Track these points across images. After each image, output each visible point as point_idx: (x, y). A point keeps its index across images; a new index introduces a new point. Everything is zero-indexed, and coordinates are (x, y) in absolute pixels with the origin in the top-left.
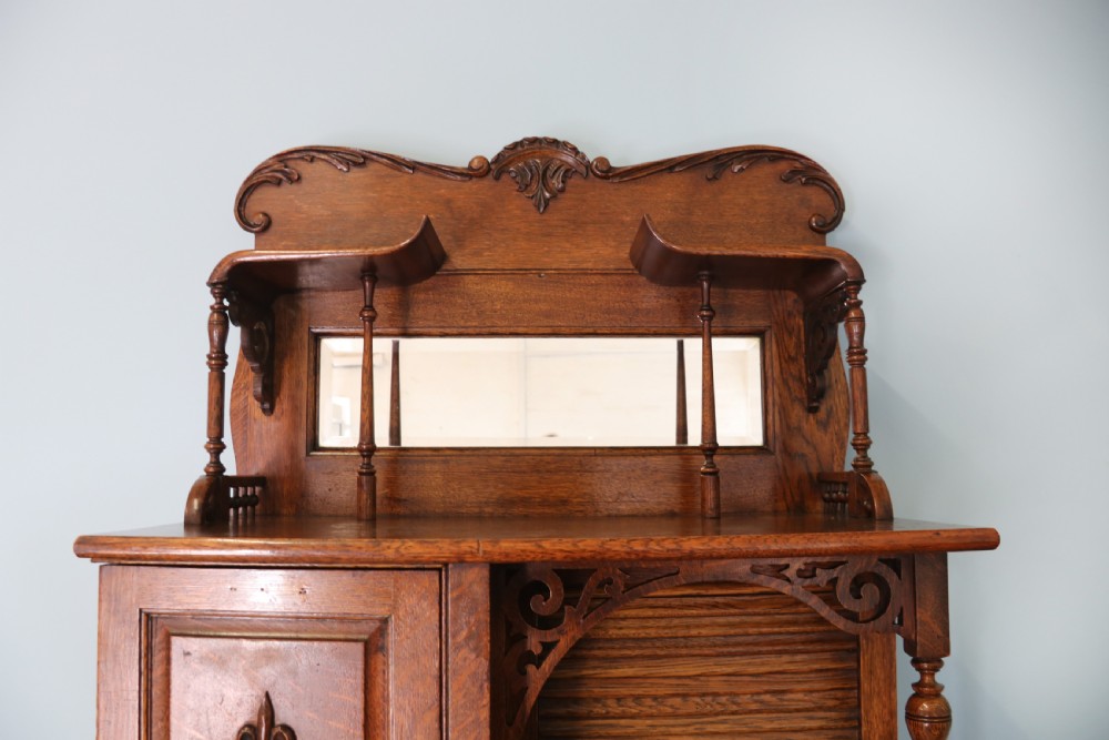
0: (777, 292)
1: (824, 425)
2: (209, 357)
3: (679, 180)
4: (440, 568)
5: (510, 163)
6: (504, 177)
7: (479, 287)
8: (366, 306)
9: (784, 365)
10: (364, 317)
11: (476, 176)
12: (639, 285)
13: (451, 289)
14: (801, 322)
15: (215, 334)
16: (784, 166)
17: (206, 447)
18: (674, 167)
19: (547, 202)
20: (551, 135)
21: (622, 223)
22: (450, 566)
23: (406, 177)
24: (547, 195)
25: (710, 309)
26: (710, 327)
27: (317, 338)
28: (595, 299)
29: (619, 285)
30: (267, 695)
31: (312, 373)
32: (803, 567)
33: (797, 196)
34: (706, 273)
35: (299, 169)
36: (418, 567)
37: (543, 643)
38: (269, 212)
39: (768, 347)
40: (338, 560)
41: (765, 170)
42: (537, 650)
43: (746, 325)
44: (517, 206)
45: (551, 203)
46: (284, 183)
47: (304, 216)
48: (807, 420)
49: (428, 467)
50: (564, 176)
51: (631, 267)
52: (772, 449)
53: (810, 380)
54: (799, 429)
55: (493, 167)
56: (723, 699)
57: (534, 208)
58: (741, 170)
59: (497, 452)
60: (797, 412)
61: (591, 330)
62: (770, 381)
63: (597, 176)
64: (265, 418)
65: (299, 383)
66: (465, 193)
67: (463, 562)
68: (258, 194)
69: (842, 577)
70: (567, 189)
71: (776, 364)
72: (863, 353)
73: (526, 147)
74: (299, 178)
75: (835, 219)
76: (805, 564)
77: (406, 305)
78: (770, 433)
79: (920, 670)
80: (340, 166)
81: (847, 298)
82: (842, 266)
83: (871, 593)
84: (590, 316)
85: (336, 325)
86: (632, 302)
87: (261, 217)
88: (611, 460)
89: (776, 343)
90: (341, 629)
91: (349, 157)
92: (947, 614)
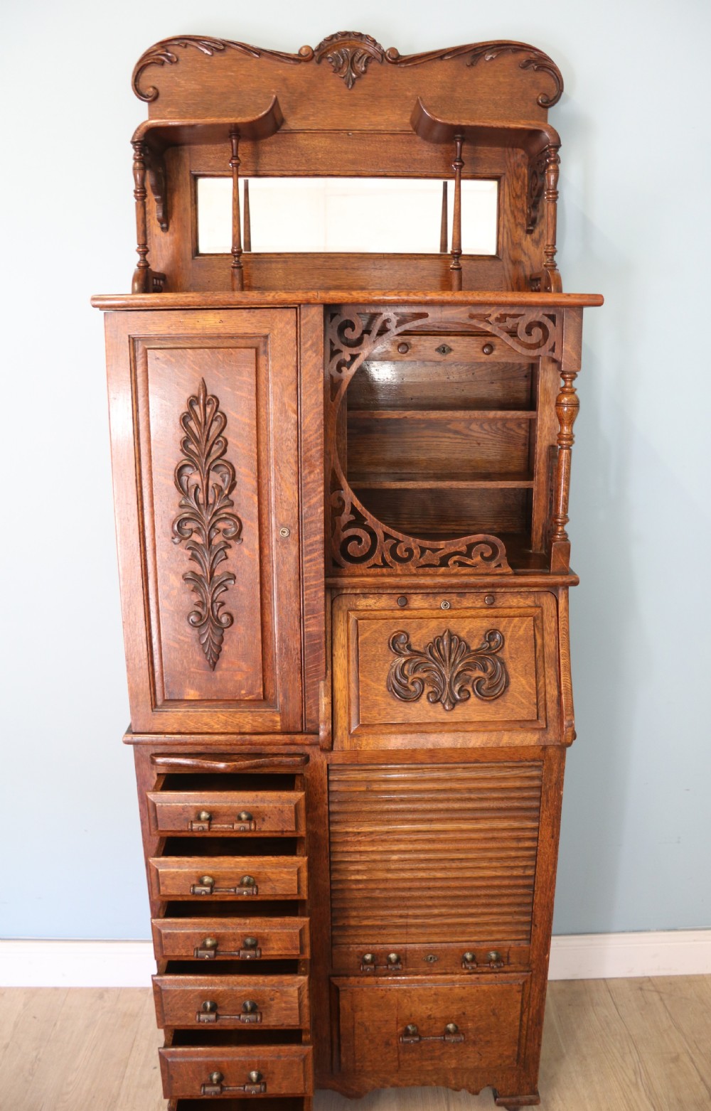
0: (510, 150)
1: (537, 243)
2: (136, 192)
3: (448, 65)
4: (296, 307)
5: (328, 50)
6: (324, 61)
7: (307, 143)
8: (233, 156)
9: (512, 200)
10: (232, 164)
11: (304, 61)
12: (416, 143)
13: (288, 143)
14: (526, 171)
15: (139, 176)
16: (522, 57)
17: (137, 251)
18: (444, 55)
19: (354, 80)
20: (358, 30)
21: (406, 97)
22: (302, 306)
23: (254, 61)
24: (354, 75)
25: (461, 161)
26: (460, 172)
27: (195, 178)
28: (386, 152)
29: (403, 142)
30: (203, 379)
31: (193, 202)
32: (499, 316)
33: (529, 80)
34: (459, 136)
35: (176, 53)
36: (285, 306)
37: (351, 355)
38: (157, 86)
39: (502, 187)
40: (240, 303)
41: (509, 59)
44: (333, 83)
45: (356, 82)
46: (165, 63)
47: (182, 89)
48: (526, 239)
49: (274, 265)
50: (367, 61)
51: (411, 129)
52: (501, 258)
53: (528, 211)
54: (520, 244)
55: (316, 54)
57: (345, 86)
58: (492, 58)
59: (319, 255)
60: (520, 232)
61: (382, 174)
62: (502, 211)
63: (389, 62)
64: (162, 234)
65: (185, 209)
66: (296, 74)
67: (308, 303)
68: (148, 73)
69: (521, 322)
70: (369, 71)
71: (507, 199)
72: (556, 193)
73: (339, 39)
74: (177, 60)
75: (555, 97)
76: (501, 314)
77: (256, 156)
78: (500, 246)
79: (564, 379)
80: (206, 51)
81: (549, 157)
82: (547, 134)
83: (537, 332)
84: (382, 163)
85: (209, 169)
86: (411, 154)
87: (151, 89)
88: (394, 262)
89: (508, 184)
90: (242, 342)
91: (213, 45)
92: (581, 347)
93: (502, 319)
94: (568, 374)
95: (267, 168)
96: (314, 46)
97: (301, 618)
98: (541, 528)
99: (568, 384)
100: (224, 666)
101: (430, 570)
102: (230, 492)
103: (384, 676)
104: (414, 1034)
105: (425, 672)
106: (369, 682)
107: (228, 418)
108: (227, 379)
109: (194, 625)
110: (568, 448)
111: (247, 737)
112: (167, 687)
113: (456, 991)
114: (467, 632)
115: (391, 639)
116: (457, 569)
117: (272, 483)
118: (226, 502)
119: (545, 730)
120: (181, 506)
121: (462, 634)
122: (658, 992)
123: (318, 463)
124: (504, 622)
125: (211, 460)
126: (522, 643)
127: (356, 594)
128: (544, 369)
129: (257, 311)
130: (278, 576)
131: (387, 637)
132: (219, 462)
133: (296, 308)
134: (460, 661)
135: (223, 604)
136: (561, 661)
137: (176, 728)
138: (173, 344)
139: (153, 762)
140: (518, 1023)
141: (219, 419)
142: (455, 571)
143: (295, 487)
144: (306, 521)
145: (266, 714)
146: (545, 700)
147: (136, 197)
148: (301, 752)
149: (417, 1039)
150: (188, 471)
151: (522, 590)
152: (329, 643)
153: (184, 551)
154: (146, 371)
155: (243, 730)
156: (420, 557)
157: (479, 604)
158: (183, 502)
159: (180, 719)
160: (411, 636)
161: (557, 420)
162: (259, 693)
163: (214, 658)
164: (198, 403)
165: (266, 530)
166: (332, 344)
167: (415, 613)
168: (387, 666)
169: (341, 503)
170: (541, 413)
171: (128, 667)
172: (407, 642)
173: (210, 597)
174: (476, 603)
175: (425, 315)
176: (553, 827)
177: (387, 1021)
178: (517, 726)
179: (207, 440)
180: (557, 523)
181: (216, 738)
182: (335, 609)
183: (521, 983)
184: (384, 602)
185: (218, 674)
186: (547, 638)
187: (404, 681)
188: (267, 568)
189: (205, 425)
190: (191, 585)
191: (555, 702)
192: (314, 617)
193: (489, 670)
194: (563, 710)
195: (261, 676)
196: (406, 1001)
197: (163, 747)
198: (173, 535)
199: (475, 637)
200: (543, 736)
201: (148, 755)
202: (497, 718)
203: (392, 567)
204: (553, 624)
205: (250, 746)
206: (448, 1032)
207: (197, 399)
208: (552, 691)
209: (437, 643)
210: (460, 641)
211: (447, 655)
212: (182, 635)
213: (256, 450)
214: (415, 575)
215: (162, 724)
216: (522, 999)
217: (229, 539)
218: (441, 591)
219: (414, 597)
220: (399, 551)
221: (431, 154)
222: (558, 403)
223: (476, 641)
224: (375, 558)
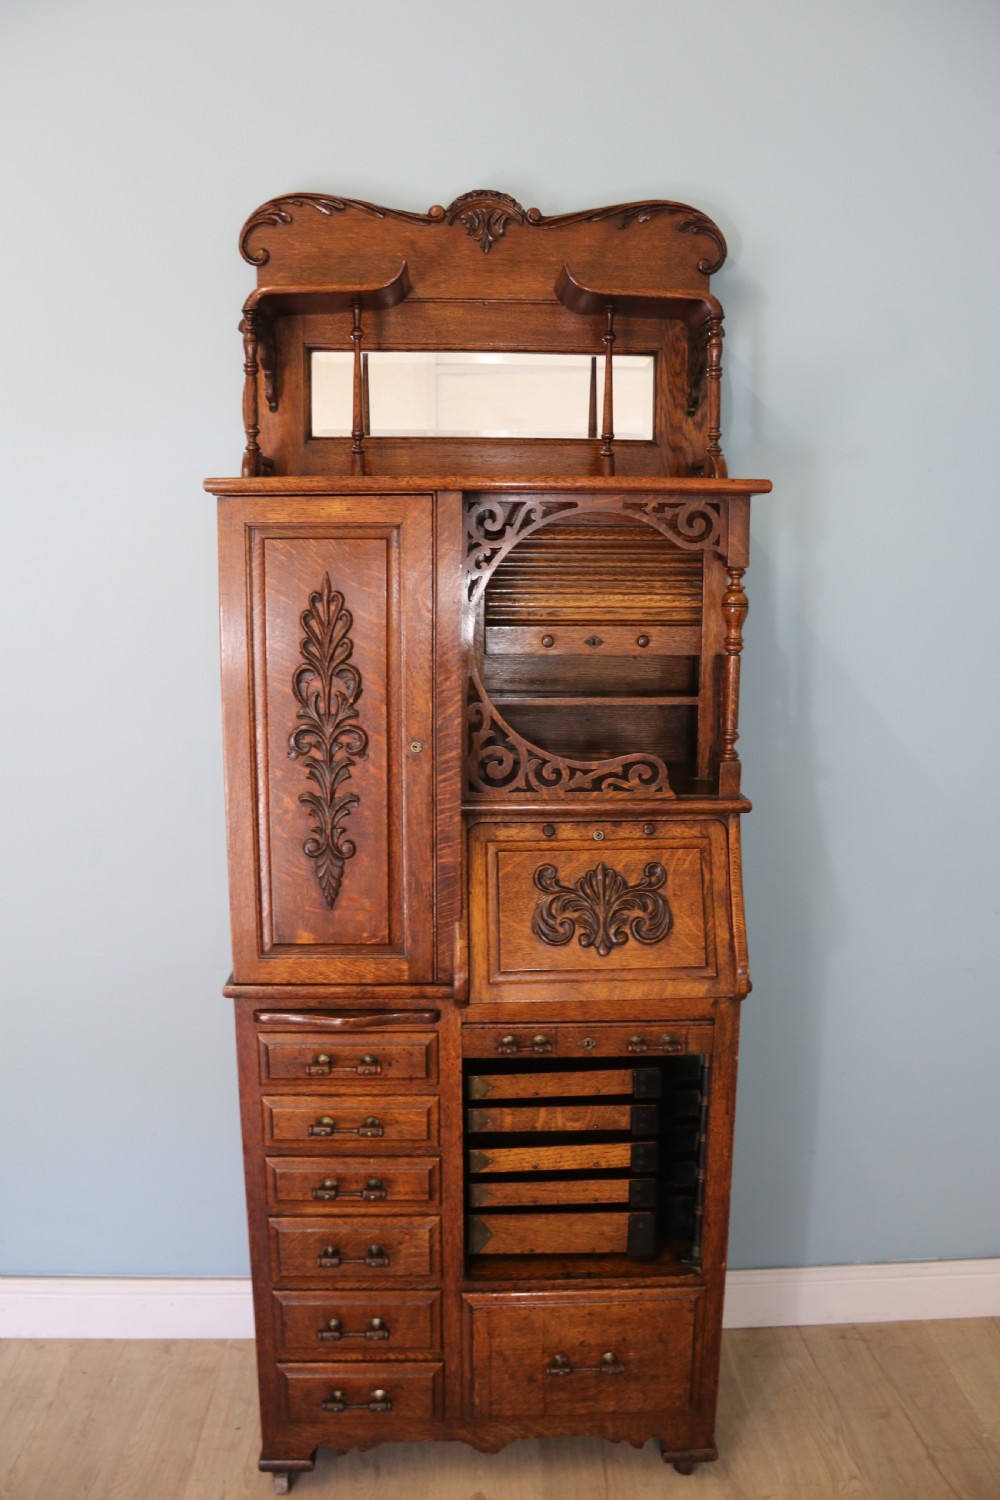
0: (668, 321)
1: (699, 426)
2: (246, 366)
3: (595, 229)
4: (433, 493)
5: (462, 211)
6: (457, 223)
8: (356, 328)
9: (671, 379)
10: (354, 336)
11: (435, 222)
12: (561, 313)
13: (416, 314)
14: (686, 346)
15: (250, 349)
16: (680, 218)
17: (246, 432)
18: (592, 217)
19: (490, 244)
20: (495, 188)
21: (551, 263)
22: (438, 492)
23: (377, 221)
24: (491, 238)
25: (612, 334)
26: (611, 347)
27: (309, 351)
28: (526, 324)
29: (545, 313)
30: (327, 573)
31: (307, 378)
32: (657, 506)
33: (689, 243)
34: (610, 306)
35: (290, 212)
36: (420, 493)
37: (491, 549)
38: (267, 248)
39: (659, 364)
40: (370, 488)
41: (665, 221)
42: (488, 554)
43: (642, 346)
44: (467, 246)
45: (494, 245)
46: (278, 223)
47: (296, 252)
48: (687, 422)
49: (398, 451)
50: (505, 223)
51: (555, 298)
52: (659, 443)
53: (690, 391)
54: (681, 428)
55: (448, 214)
57: (480, 250)
58: (645, 221)
60: (680, 415)
61: (522, 348)
62: (659, 392)
63: (531, 224)
64: (271, 414)
65: (297, 387)
66: (426, 236)
67: (446, 490)
68: (258, 233)
69: (681, 513)
70: (507, 234)
71: (665, 377)
72: (719, 370)
73: (474, 198)
74: (292, 220)
75: (717, 263)
76: (659, 504)
77: (380, 326)
78: (658, 430)
79: (731, 576)
80: (324, 211)
81: (711, 329)
82: (708, 305)
83: (700, 524)
85: (325, 341)
86: (555, 326)
87: (261, 252)
88: (535, 448)
89: (666, 361)
90: (372, 532)
91: (331, 204)
92: (748, 540)
93: (660, 508)
94: (736, 570)
95: (392, 340)
96: (446, 205)
97: (433, 847)
98: (708, 750)
99: (736, 581)
100: (344, 903)
101: (581, 795)
102: (356, 700)
103: (528, 916)
104: (564, 1365)
105: (575, 911)
106: (512, 923)
107: (354, 617)
108: (354, 573)
109: (310, 855)
110: (737, 653)
111: (370, 988)
112: (277, 929)
113: (615, 1309)
114: (624, 866)
115: (536, 876)
116: (611, 794)
117: (403, 691)
118: (350, 713)
119: (715, 979)
120: (299, 717)
121: (619, 868)
122: (865, 1340)
123: (455, 669)
124: (667, 854)
125: (334, 664)
127: (495, 823)
128: (709, 568)
129: (388, 498)
130: (408, 797)
131: (531, 871)
132: (343, 667)
133: (432, 495)
134: (617, 899)
135: (344, 830)
136: (734, 900)
137: (285, 977)
138: (294, 533)
139: (257, 1019)
140: (690, 1353)
141: (344, 618)
142: (610, 795)
143: (429, 695)
144: (441, 734)
145: (391, 961)
146: (715, 944)
147: (247, 372)
148: (431, 1007)
149: (567, 1370)
150: (308, 676)
151: (687, 818)
152: (465, 878)
153: (301, 768)
154: (263, 564)
155: (364, 981)
156: (570, 780)
157: (638, 834)
158: (301, 712)
159: (290, 967)
160: (560, 870)
161: (724, 625)
162: (383, 937)
163: (332, 895)
164: (321, 600)
165: (394, 746)
166: (470, 536)
167: (564, 844)
168: (532, 905)
169: (481, 717)
171: (232, 904)
172: (554, 877)
173: (329, 820)
174: (634, 833)
175: (572, 505)
176: (727, 1099)
177: (530, 1349)
178: (683, 974)
179: (331, 642)
180: (726, 739)
181: (332, 989)
182: (472, 840)
183: (693, 1299)
184: (528, 832)
185: (337, 913)
186: (716, 873)
187: (551, 922)
188: (396, 789)
189: (328, 626)
190: (307, 809)
191: (727, 946)
192: (449, 846)
193: (650, 908)
194: (737, 955)
195: (386, 915)
196: (553, 1323)
197: (270, 1001)
198: (289, 750)
199: (633, 871)
200: (713, 986)
201: (250, 1011)
202: (659, 964)
203: (538, 791)
204: (723, 858)
205: (371, 1001)
206: (605, 1363)
207: (321, 595)
208: (723, 935)
209: (590, 877)
210: (616, 876)
211: (601, 891)
212: (296, 867)
213: (385, 653)
214: (564, 800)
215: (270, 973)
216: (695, 1320)
217: (353, 754)
218: (594, 819)
219: (563, 826)
220: (546, 773)
221: (578, 326)
222: (725, 604)
223: (635, 876)
224: (519, 782)
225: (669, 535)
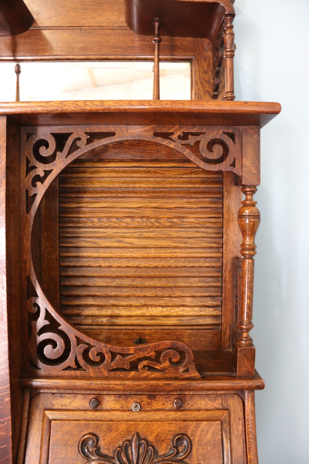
0: (199, 39)
9: (201, 74)
13: (37, 37)
25: (159, 36)
26: (158, 46)
28: (107, 42)
29: (120, 35)
32: (182, 135)
34: (157, 19)
37: (44, 171)
39: (194, 67)
42: (42, 174)
43: (182, 55)
51: (126, 25)
53: (213, 81)
56: (153, 220)
60: (207, 98)
69: (203, 140)
71: (197, 74)
76: (183, 133)
79: (245, 193)
81: (226, 25)
83: (218, 149)
84: (105, 49)
86: (125, 43)
89: (198, 65)
92: (259, 162)
93: (185, 137)
94: (249, 187)
98: (228, 329)
99: (249, 197)
101: (121, 374)
110: (251, 257)
114: (156, 436)
115: (81, 442)
116: (146, 373)
121: (151, 438)
124: (193, 425)
126: (210, 448)
127: (53, 394)
128: (228, 192)
131: (77, 440)
142: (145, 375)
151: (210, 392)
156: (111, 361)
157: (169, 406)
160: (101, 439)
161: (240, 235)
166: (28, 160)
167: (106, 415)
169: (36, 309)
170: (226, 229)
172: (96, 446)
174: (166, 405)
175: (112, 134)
180: (242, 329)
182: (32, 408)
184: (80, 402)
186: (234, 441)
199: (163, 442)
203: (85, 370)
204: (241, 427)
209: (126, 447)
210: (149, 445)
211: (135, 460)
214: (106, 378)
218: (133, 393)
219: (107, 398)
220: (91, 355)
221: (140, 42)
222: (241, 216)
223: (165, 445)
224: (70, 361)
225: (193, 158)
